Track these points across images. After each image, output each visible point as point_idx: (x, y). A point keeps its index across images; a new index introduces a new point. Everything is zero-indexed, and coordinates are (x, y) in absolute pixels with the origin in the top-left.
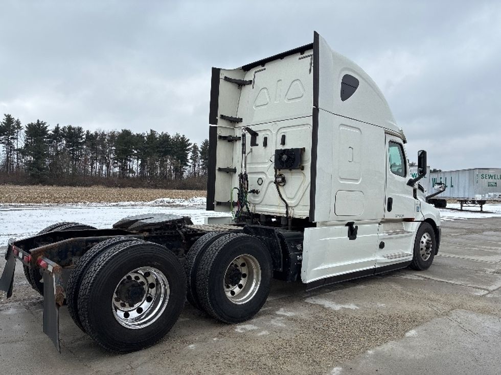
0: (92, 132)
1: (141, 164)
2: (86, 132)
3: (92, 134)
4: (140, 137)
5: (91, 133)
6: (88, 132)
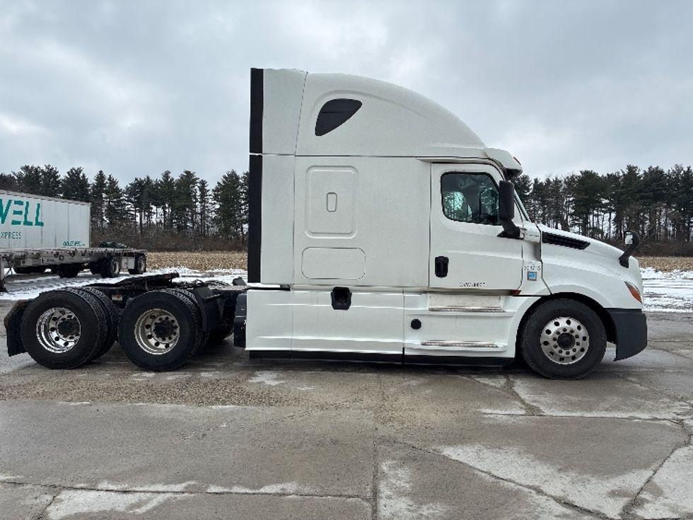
0: (542, 180)
1: (615, 218)
2: (533, 182)
3: (541, 183)
4: (613, 178)
5: (540, 181)
6: (536, 181)
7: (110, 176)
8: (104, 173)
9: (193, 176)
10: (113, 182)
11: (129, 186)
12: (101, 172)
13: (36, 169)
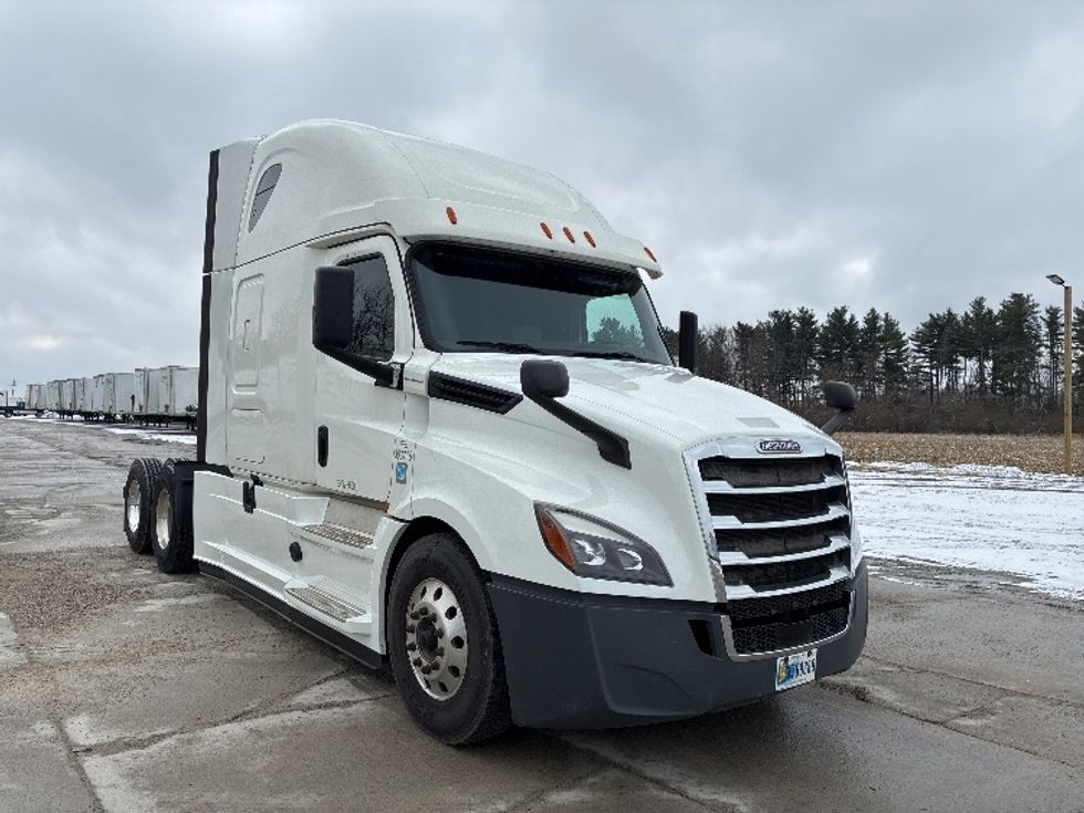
7: (887, 315)
8: (878, 311)
9: (1028, 301)
10: (890, 324)
11: (921, 327)
12: (873, 310)
13: (787, 314)
